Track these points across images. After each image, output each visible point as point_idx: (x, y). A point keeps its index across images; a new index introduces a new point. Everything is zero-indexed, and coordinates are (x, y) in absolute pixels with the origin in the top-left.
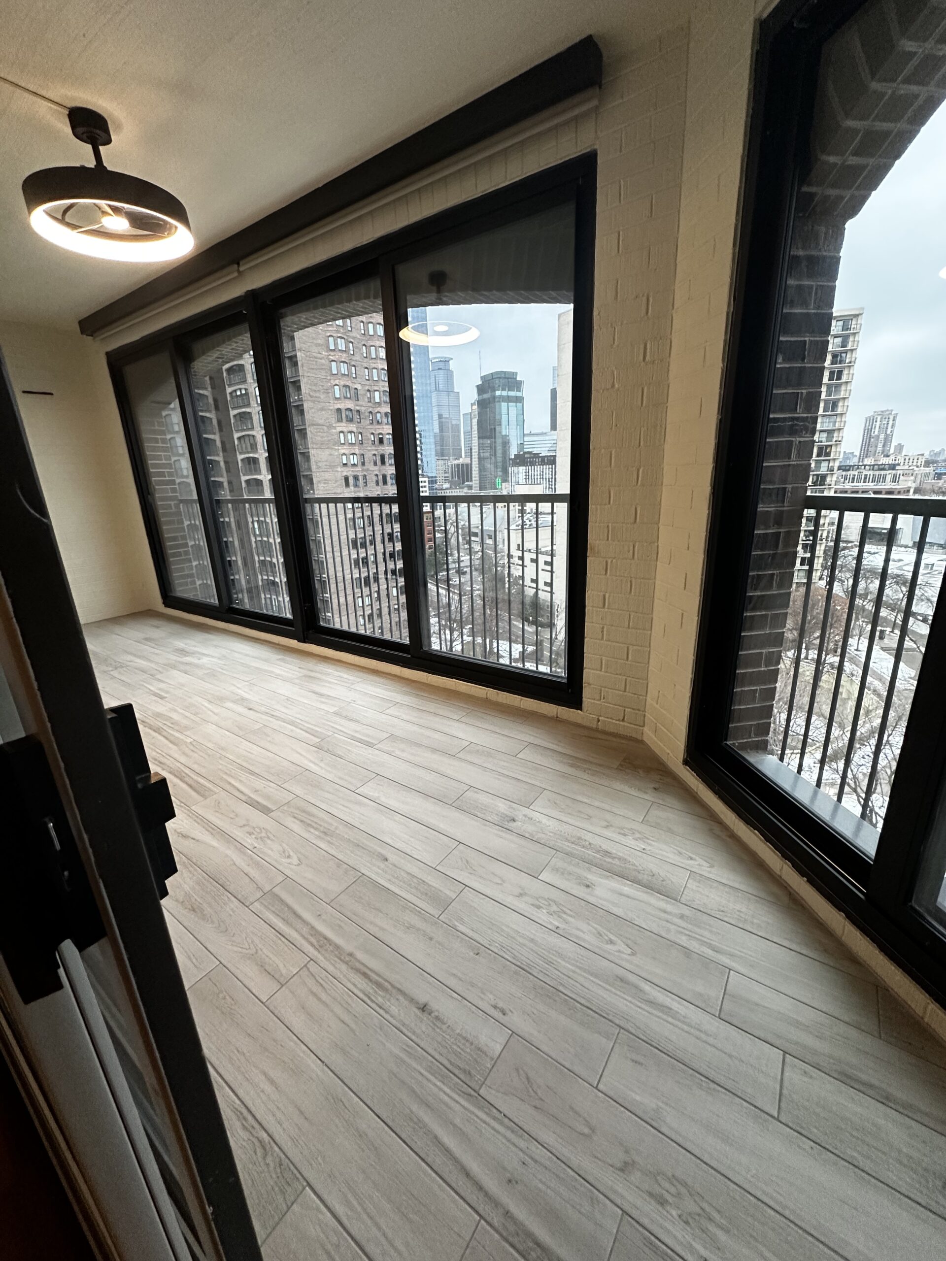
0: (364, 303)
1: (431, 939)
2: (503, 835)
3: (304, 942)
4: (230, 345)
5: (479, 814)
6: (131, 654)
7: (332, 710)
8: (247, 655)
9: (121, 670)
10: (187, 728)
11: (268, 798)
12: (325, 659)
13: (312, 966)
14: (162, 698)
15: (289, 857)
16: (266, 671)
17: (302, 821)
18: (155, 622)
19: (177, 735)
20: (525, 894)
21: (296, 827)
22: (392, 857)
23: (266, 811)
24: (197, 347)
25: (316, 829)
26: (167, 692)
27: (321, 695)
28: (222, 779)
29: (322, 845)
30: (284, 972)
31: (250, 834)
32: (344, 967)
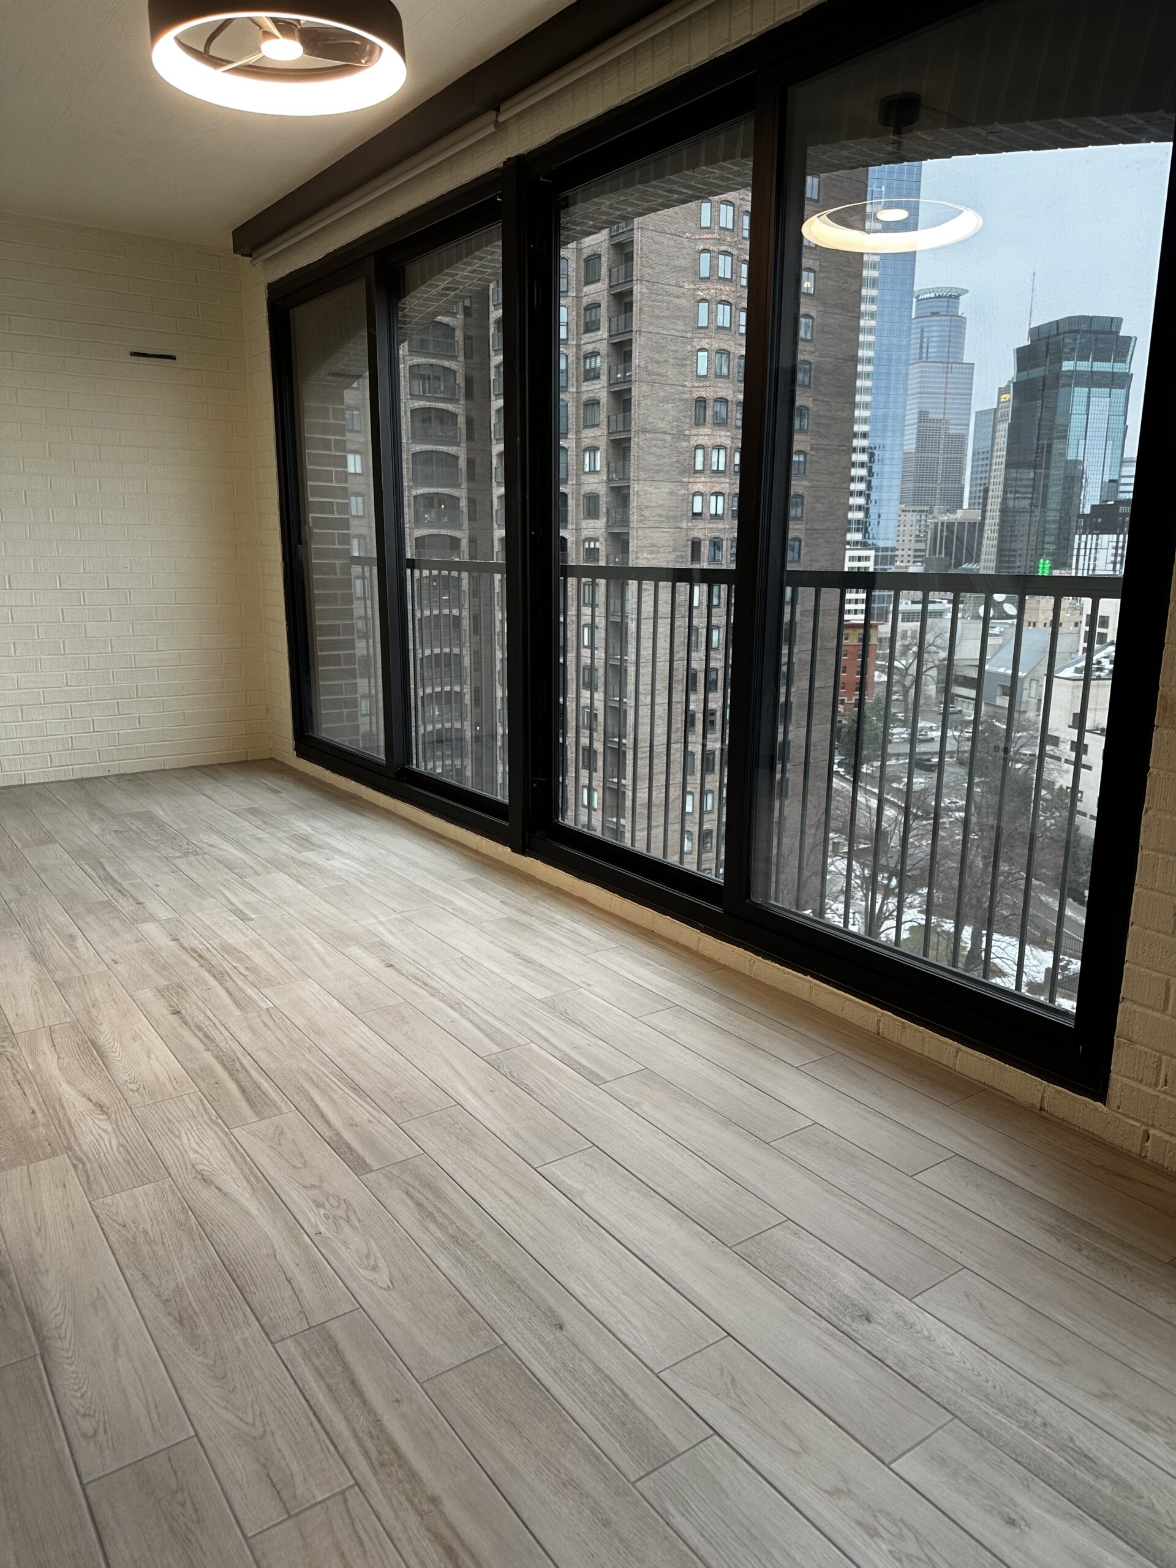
0: (723, 169)
1: (606, 1523)
2: (835, 1345)
3: (353, 1444)
4: (470, 264)
5: (789, 1284)
6: (218, 832)
7: (541, 994)
8: (414, 864)
9: (192, 858)
10: (270, 982)
11: (371, 1142)
12: (556, 893)
13: (355, 1499)
14: (244, 918)
15: (374, 1268)
16: (437, 897)
17: (418, 1204)
18: (272, 782)
19: (250, 991)
20: (849, 1493)
21: (406, 1214)
22: (574, 1324)
23: (358, 1165)
24: (414, 269)
25: (441, 1227)
26: (256, 910)
27: (528, 962)
28: (301, 1090)
29: (444, 1262)
30: (300, 1490)
31: (319, 1205)
32: (413, 1520)
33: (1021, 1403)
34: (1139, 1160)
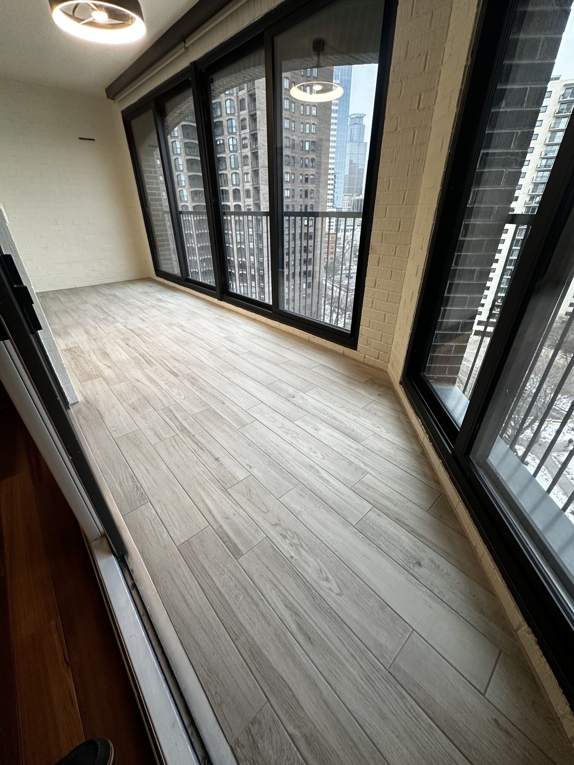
1: (231, 436)
2: (286, 402)
3: (176, 428)
5: (278, 392)
6: (135, 298)
7: (225, 336)
8: (191, 305)
9: (128, 306)
10: (152, 336)
11: (180, 371)
12: (230, 310)
13: (176, 437)
14: (144, 321)
15: (180, 396)
16: (197, 313)
17: (191, 383)
18: (150, 284)
19: (147, 339)
20: (284, 428)
21: (188, 385)
22: (227, 403)
23: (176, 375)
25: (197, 387)
26: (147, 319)
27: (222, 328)
28: (161, 360)
29: (197, 393)
30: (164, 436)
31: (166, 384)
32: (189, 439)
33: (324, 410)
34: (363, 363)
